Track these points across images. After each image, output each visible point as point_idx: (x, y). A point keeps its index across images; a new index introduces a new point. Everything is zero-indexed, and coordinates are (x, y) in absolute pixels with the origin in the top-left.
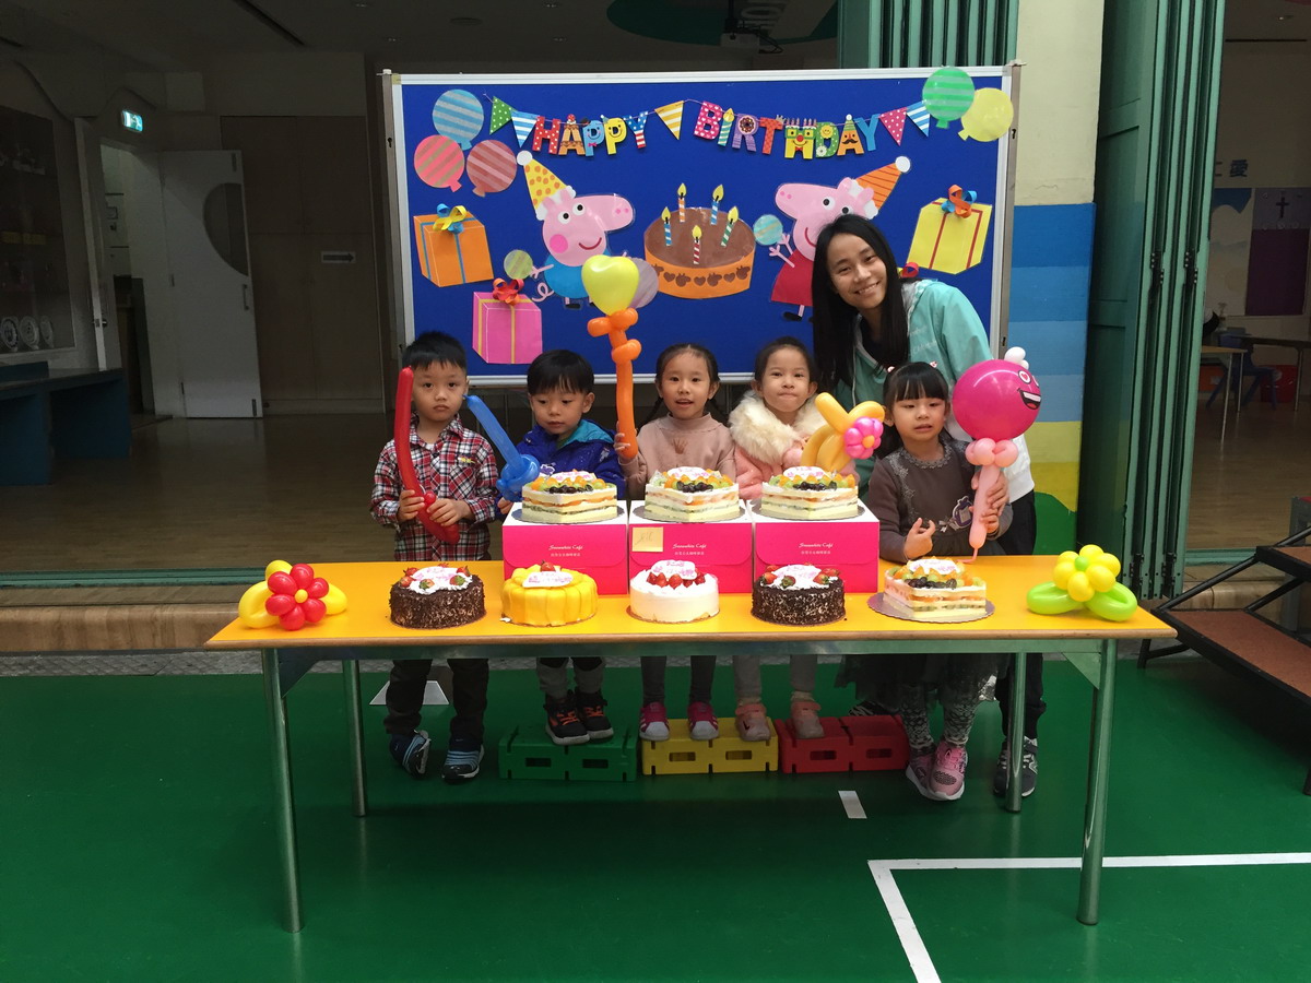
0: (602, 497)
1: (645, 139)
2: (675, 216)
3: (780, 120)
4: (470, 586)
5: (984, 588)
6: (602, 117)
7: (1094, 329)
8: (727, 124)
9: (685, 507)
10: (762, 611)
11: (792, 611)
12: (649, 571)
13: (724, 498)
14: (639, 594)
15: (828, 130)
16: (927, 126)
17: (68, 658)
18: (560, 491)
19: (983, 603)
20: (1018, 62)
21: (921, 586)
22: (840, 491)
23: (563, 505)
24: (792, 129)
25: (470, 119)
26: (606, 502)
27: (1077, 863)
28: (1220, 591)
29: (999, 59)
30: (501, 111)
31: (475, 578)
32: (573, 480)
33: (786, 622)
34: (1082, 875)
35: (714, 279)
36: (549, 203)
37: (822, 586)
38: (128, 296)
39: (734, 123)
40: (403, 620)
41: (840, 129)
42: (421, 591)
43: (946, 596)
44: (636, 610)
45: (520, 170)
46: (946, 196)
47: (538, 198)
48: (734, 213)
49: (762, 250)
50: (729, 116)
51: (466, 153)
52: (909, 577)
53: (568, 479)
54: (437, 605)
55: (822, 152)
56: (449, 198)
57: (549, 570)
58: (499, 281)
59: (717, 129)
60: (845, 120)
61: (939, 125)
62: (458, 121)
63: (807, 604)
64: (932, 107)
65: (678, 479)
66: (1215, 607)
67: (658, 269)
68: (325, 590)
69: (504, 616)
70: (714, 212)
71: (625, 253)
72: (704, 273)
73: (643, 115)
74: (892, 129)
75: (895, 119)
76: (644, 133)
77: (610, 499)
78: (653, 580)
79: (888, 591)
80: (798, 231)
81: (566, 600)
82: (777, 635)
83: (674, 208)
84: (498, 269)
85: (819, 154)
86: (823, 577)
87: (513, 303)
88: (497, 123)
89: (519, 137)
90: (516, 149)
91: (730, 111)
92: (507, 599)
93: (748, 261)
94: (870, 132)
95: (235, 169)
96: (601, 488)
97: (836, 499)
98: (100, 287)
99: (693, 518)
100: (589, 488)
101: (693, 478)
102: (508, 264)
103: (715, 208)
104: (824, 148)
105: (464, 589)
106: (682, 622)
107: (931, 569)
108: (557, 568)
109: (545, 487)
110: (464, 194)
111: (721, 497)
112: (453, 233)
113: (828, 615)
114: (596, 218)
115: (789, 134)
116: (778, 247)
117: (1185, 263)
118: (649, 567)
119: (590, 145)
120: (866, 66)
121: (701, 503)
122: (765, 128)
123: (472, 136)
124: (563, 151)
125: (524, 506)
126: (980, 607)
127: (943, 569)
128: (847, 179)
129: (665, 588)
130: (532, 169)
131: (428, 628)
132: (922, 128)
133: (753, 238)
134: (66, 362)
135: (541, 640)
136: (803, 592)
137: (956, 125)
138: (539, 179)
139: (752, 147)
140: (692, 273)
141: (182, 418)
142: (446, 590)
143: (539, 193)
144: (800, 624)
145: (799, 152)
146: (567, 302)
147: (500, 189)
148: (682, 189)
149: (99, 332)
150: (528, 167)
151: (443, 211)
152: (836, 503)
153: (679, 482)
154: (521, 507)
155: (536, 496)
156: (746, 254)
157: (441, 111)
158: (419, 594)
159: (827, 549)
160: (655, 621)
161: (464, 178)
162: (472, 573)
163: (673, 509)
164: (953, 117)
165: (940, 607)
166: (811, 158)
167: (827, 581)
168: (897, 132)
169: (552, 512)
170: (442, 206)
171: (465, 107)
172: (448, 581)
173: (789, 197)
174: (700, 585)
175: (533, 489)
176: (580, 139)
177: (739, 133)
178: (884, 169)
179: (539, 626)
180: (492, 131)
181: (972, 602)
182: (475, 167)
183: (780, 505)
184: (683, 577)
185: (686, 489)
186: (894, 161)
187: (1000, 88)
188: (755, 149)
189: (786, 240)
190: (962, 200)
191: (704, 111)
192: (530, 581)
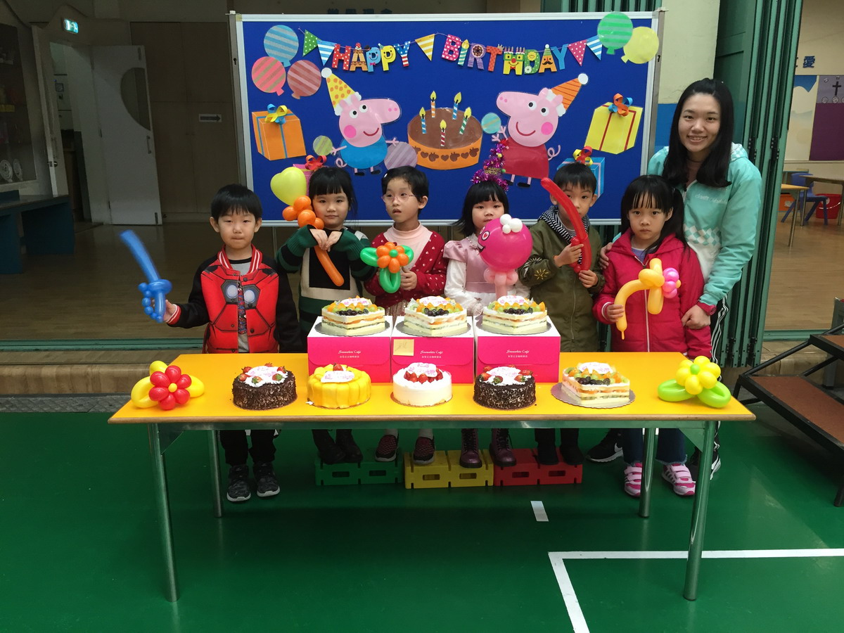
0: (375, 316)
1: (409, 61)
2: (429, 113)
3: (500, 48)
4: (286, 380)
5: (628, 384)
6: (379, 44)
8: (465, 50)
9: (430, 326)
10: (480, 398)
11: (500, 400)
12: (407, 369)
13: (456, 319)
14: (399, 386)
15: (533, 55)
16: (600, 52)
17: (31, 399)
18: (346, 313)
20: (663, 9)
21: (586, 384)
22: (535, 314)
23: (348, 324)
24: (508, 54)
25: (289, 46)
26: (378, 320)
29: (650, 7)
30: (310, 40)
31: (290, 374)
32: (355, 305)
33: (496, 407)
34: (688, 564)
35: (454, 157)
36: (343, 104)
37: (521, 383)
38: (71, 140)
39: (469, 49)
40: (241, 403)
41: (541, 55)
42: (253, 385)
43: (602, 390)
44: (396, 396)
45: (324, 81)
46: (612, 101)
47: (336, 100)
48: (468, 112)
49: (487, 137)
50: (465, 45)
51: (287, 69)
52: (579, 375)
53: (352, 304)
54: (264, 394)
55: (529, 70)
56: (276, 100)
57: (339, 370)
58: (310, 157)
59: (457, 54)
60: (544, 48)
61: (608, 52)
62: (280, 46)
63: (510, 395)
64: (605, 40)
65: (426, 305)
66: (781, 373)
67: (417, 150)
68: (189, 382)
69: (309, 400)
70: (455, 111)
71: (395, 139)
72: (448, 152)
73: (407, 43)
74: (576, 55)
75: (578, 48)
76: (408, 57)
77: (380, 317)
78: (409, 377)
79: (564, 383)
80: (511, 124)
81: (350, 392)
82: (490, 417)
83: (428, 108)
84: (309, 149)
85: (527, 71)
86: (521, 376)
88: (307, 49)
89: (323, 58)
90: (320, 66)
91: (466, 41)
92: (310, 388)
93: (478, 144)
94: (561, 56)
95: (140, 58)
96: (374, 311)
97: (532, 320)
98: (52, 140)
99: (434, 334)
100: (367, 311)
101: (435, 305)
102: (316, 145)
103: (456, 108)
104: (530, 68)
105: (281, 383)
106: (427, 406)
107: (594, 370)
108: (344, 367)
109: (337, 310)
110: (286, 97)
111: (454, 318)
112: (278, 124)
113: (524, 402)
114: (376, 114)
115: (506, 58)
116: (498, 135)
117: (771, 145)
118: (407, 366)
119: (371, 64)
120: (559, 10)
121: (440, 323)
122: (490, 53)
123: (291, 57)
124: (353, 68)
125: (323, 321)
126: (625, 397)
127: (601, 370)
128: (545, 89)
129: (416, 383)
130: (332, 80)
131: (258, 409)
132: (596, 54)
133: (481, 129)
134: (29, 190)
135: (332, 419)
136: (508, 387)
137: (620, 52)
138: (336, 87)
139: (481, 66)
140: (437, 151)
141: (109, 225)
142: (270, 384)
143: (337, 97)
144: (505, 409)
145: (513, 70)
146: (356, 171)
147: (310, 94)
148: (433, 95)
149: (52, 170)
150: (329, 79)
151: (272, 109)
152: (533, 322)
153: (426, 309)
155: (331, 316)
156: (474, 140)
157: (270, 39)
158: (252, 387)
159: (525, 354)
160: (409, 405)
161: (286, 87)
162: (288, 369)
163: (421, 326)
164: (618, 47)
165: (598, 397)
166: (521, 74)
167: (523, 379)
168: (580, 57)
169: (340, 327)
170: (271, 106)
171: (285, 36)
172: (271, 377)
173: (506, 101)
174: (439, 381)
175: (329, 311)
176: (364, 60)
177: (472, 56)
178: (570, 82)
179: (332, 409)
180: (304, 54)
181: (620, 394)
182: (293, 79)
183: (494, 323)
184: (428, 375)
185: (431, 313)
186: (577, 77)
187: (650, 27)
188: (482, 68)
189: (503, 131)
190: (623, 104)
191: (448, 41)
192: (326, 378)
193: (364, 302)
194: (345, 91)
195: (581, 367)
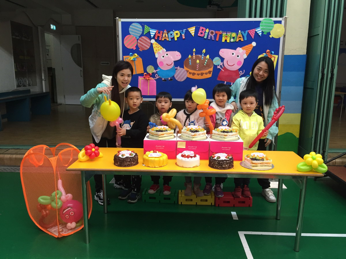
0: (170, 133)
2: (192, 57)
3: (221, 32)
4: (135, 156)
5: (271, 161)
6: (174, 30)
7: (305, 88)
8: (207, 32)
9: (192, 137)
10: (211, 165)
11: (219, 166)
12: (182, 153)
13: (202, 134)
14: (179, 160)
15: (234, 34)
16: (261, 34)
18: (159, 131)
19: (271, 165)
20: (286, 17)
21: (254, 160)
22: (233, 133)
23: (160, 135)
24: (224, 34)
25: (138, 31)
26: (171, 134)
27: (294, 234)
28: (337, 160)
29: (281, 16)
30: (147, 29)
31: (136, 154)
32: (162, 128)
33: (217, 168)
34: (296, 237)
35: (202, 74)
36: (159, 53)
37: (227, 159)
38: (51, 73)
39: (209, 32)
40: (117, 164)
41: (237, 34)
42: (122, 157)
43: (261, 163)
44: (178, 164)
45: (152, 44)
46: (266, 53)
47: (156, 52)
48: (208, 57)
49: (215, 67)
50: (207, 31)
51: (138, 40)
52: (251, 157)
53: (161, 128)
54: (126, 161)
55: (232, 40)
56: (133, 51)
57: (155, 152)
58: (145, 73)
59: (204, 34)
60: (239, 32)
61: (264, 34)
62: (135, 31)
64: (263, 29)
65: (190, 129)
66: (336, 165)
67: (187, 71)
69: (143, 164)
71: (179, 67)
72: (200, 72)
73: (184, 30)
74: (251, 34)
75: (252, 32)
76: (185, 35)
77: (172, 133)
78: (183, 156)
79: (246, 161)
80: (225, 61)
81: (159, 161)
82: (215, 172)
83: (192, 55)
84: (145, 70)
86: (228, 157)
87: (149, 79)
88: (146, 32)
89: (151, 36)
90: (150, 39)
91: (208, 29)
92: (144, 160)
93: (211, 69)
94: (245, 35)
95: (79, 40)
96: (170, 131)
97: (232, 135)
98: (44, 70)
99: (194, 139)
100: (167, 131)
101: (194, 129)
102: (148, 69)
103: (203, 55)
104: (233, 39)
105: (133, 157)
106: (190, 168)
107: (257, 155)
108: (157, 152)
109: (155, 130)
110: (137, 50)
112: (133, 61)
113: (229, 167)
114: (171, 57)
115: (223, 35)
116: (220, 66)
117: (331, 72)
118: (182, 152)
119: (170, 38)
120: (245, 17)
121: (196, 135)
122: (217, 34)
123: (139, 35)
124: (163, 39)
125: (149, 134)
126: (270, 166)
127: (260, 155)
128: (239, 48)
129: (186, 158)
130: (155, 44)
131: (123, 167)
132: (259, 34)
133: (213, 63)
134: (35, 90)
135: (152, 171)
136: (222, 160)
137: (269, 34)
138: (156, 47)
139: (213, 39)
140: (195, 72)
141: (64, 104)
142: (128, 157)
143: (156, 50)
144: (221, 169)
145: (226, 40)
146: (163, 79)
147: (146, 49)
148: (194, 50)
149: (43, 82)
150: (154, 43)
151: (131, 55)
152: (232, 136)
153: (190, 130)
154: (149, 135)
155: (153, 132)
156: (211, 67)
157: (131, 28)
159: (229, 149)
160: (183, 167)
161: (137, 46)
162: (135, 152)
163: (188, 137)
164: (268, 31)
165: (259, 166)
166: (229, 42)
167: (229, 158)
168: (253, 35)
169: (157, 137)
170: (131, 54)
171: (138, 27)
172: (129, 155)
173: (223, 52)
174: (195, 158)
175: (152, 130)
176: (167, 36)
177: (210, 35)
178: (249, 45)
179: (152, 167)
180: (144, 34)
181: (268, 165)
182: (140, 43)
183: (217, 136)
184: (191, 155)
185: (192, 132)
186: (252, 43)
187: (281, 24)
188: (214, 40)
189: (222, 64)
190: (270, 54)
191: (201, 29)
192: (150, 155)
193: (166, 127)
194: (160, 48)
195: (252, 154)
